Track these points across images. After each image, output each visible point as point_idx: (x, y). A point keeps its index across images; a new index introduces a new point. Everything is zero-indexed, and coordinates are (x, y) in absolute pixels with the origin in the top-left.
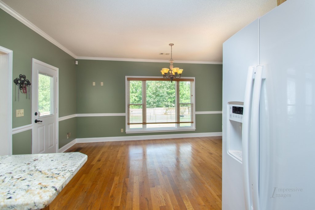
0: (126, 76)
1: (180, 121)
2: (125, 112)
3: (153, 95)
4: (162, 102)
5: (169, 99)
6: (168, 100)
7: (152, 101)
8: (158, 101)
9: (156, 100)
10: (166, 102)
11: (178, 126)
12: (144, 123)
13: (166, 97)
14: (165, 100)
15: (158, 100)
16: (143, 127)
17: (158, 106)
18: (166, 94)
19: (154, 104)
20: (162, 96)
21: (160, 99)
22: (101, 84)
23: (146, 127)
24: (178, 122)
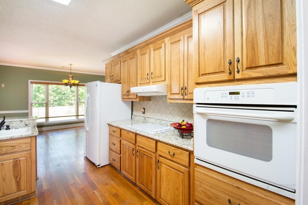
0: (29, 80)
1: (79, 115)
2: (28, 109)
3: (53, 93)
4: (64, 100)
5: (73, 97)
6: (72, 99)
7: (51, 99)
8: (60, 100)
9: (57, 98)
10: (69, 100)
11: (78, 118)
12: (47, 118)
13: (70, 95)
14: (69, 98)
15: (59, 98)
16: (46, 120)
17: (59, 105)
18: (70, 92)
19: (55, 103)
20: (64, 94)
21: (62, 97)
22: (2, 86)
23: (48, 120)
24: (77, 116)
